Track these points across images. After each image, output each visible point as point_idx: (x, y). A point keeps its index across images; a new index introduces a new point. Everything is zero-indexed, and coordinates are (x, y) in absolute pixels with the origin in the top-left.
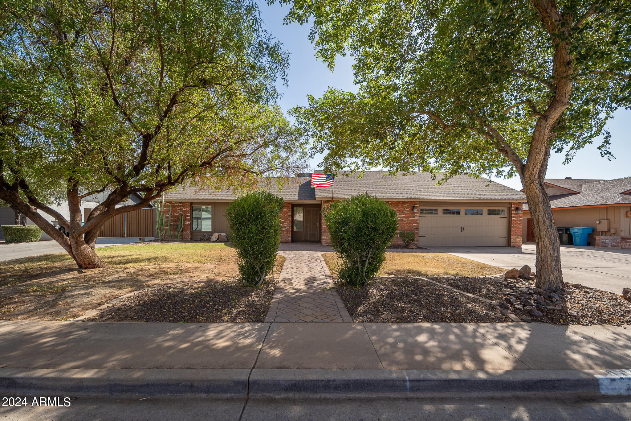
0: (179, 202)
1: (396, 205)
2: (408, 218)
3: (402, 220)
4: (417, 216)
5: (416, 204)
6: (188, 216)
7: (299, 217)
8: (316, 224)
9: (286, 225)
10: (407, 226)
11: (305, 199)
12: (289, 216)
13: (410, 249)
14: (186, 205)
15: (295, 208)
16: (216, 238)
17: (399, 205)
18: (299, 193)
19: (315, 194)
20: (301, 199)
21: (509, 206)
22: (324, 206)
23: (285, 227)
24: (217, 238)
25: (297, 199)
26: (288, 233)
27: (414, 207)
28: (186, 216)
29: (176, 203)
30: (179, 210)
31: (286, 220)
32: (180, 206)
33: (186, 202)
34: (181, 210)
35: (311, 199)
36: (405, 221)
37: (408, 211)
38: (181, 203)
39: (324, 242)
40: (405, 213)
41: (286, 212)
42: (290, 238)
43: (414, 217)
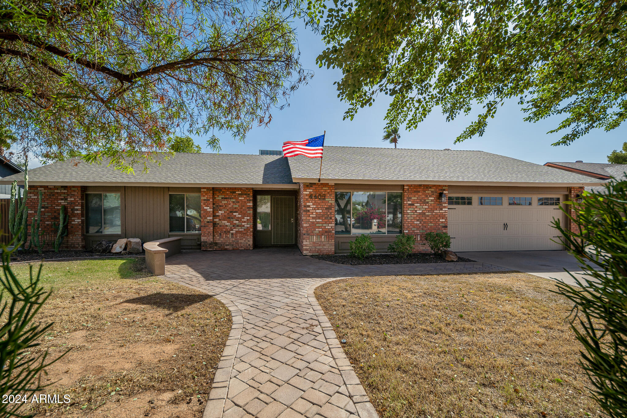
0: (62, 187)
1: (415, 192)
2: (432, 210)
3: (425, 213)
4: (445, 207)
5: (444, 190)
6: (77, 210)
7: (265, 208)
8: (290, 220)
9: (245, 222)
10: (431, 223)
11: (273, 183)
12: (249, 208)
13: (449, 261)
14: (74, 191)
15: (259, 197)
16: (121, 247)
17: (419, 192)
18: (265, 175)
19: (290, 174)
20: (268, 183)
21: (567, 193)
22: (305, 193)
23: (244, 226)
24: (123, 247)
25: (261, 182)
26: (248, 235)
27: (441, 195)
28: (73, 210)
29: (56, 188)
30: (62, 199)
31: (244, 215)
32: (64, 193)
33: (74, 187)
34: (65, 199)
35: (283, 183)
36: (428, 216)
37: (432, 201)
38: (65, 187)
39: (306, 250)
40: (428, 202)
41: (245, 202)
42: (251, 243)
43: (442, 210)
